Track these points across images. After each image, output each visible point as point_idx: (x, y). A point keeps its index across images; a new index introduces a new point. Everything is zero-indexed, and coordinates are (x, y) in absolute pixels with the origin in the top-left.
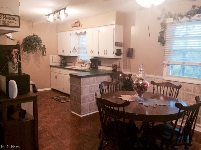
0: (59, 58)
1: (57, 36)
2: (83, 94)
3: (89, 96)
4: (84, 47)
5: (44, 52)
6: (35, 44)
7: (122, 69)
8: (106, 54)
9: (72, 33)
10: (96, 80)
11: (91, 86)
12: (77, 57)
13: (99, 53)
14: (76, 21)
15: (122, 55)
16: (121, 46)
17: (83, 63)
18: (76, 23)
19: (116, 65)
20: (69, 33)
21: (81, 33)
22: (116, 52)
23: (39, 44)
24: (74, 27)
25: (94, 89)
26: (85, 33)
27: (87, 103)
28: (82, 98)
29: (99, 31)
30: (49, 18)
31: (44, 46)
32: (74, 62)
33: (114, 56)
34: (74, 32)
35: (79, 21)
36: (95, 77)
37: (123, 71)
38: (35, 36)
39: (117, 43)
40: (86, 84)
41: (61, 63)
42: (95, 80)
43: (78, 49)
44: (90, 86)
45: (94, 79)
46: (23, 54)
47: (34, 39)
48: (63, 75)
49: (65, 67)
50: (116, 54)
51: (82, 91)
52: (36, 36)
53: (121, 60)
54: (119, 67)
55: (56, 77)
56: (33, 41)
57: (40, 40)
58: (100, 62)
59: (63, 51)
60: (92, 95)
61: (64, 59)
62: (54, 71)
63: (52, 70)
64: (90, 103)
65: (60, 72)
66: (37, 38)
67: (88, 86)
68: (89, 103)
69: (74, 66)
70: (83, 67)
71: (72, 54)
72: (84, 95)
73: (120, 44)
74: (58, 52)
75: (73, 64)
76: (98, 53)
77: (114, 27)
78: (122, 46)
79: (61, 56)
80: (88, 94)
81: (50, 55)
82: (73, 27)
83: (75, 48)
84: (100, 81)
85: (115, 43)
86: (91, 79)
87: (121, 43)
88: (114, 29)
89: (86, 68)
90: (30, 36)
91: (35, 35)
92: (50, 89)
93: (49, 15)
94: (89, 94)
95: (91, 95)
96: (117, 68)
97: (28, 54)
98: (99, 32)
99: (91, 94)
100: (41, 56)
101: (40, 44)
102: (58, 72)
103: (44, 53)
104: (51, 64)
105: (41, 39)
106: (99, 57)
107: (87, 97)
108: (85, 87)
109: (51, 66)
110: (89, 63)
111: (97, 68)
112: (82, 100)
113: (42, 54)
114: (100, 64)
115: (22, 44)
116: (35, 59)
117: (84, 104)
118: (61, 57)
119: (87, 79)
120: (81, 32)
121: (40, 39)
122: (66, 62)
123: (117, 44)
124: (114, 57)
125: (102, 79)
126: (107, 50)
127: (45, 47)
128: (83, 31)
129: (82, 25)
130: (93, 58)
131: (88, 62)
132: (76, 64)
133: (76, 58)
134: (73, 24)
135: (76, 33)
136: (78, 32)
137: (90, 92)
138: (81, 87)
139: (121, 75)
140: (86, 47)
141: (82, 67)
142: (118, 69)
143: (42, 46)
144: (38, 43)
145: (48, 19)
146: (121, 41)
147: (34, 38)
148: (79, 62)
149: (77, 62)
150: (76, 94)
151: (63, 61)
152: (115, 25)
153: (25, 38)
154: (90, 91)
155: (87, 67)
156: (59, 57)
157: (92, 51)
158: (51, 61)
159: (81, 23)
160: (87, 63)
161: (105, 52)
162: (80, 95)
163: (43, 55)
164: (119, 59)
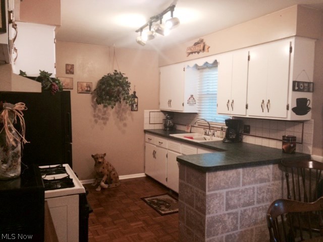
0: (162, 117)
1: (160, 73)
2: (209, 213)
3: (226, 219)
4: (212, 94)
5: (135, 105)
6: (116, 89)
7: (310, 148)
8: (265, 109)
9: (188, 66)
10: (243, 178)
11: (231, 192)
12: (196, 114)
13: (247, 108)
14: (197, 41)
15: (310, 113)
16: (309, 91)
17: (210, 128)
18: (196, 44)
19: (294, 138)
20: (182, 65)
21: (207, 66)
22: (295, 106)
23: (124, 89)
24: (192, 53)
25: (239, 199)
26: (216, 63)
27: (219, 236)
28: (206, 223)
29: (249, 57)
30: (141, 35)
31: (135, 92)
32: (190, 125)
33: (290, 116)
34: (192, 64)
35: (202, 41)
36: (241, 170)
37: (313, 153)
38: (118, 74)
39: (299, 83)
40: (218, 188)
41: (165, 126)
42: (241, 176)
43: (199, 97)
44: (227, 193)
45: (238, 174)
46: (97, 109)
47: (115, 80)
48: (166, 151)
49: (171, 135)
50: (294, 110)
51: (207, 206)
52: (121, 74)
53: (305, 125)
54: (302, 143)
55: (154, 153)
56: (113, 84)
57: (127, 82)
58: (249, 126)
59: (170, 102)
60: (232, 217)
61: (171, 118)
62: (151, 142)
63: (147, 140)
64: (228, 236)
65: (162, 145)
66: (120, 78)
67: (224, 192)
68: (224, 235)
69: (190, 132)
70: (208, 135)
71: (187, 109)
72: (211, 215)
73: (306, 85)
74: (159, 104)
75: (188, 129)
76: (245, 107)
77: (291, 43)
78: (311, 89)
79: (164, 112)
80: (223, 211)
81: (145, 111)
82: (189, 54)
83: (192, 96)
84: (252, 179)
85: (294, 82)
86: (231, 173)
87: (309, 83)
88: (291, 48)
89: (215, 139)
90: (108, 74)
91: (118, 72)
92: (142, 175)
93: (141, 29)
94: (226, 212)
95: (229, 214)
96: (295, 146)
97: (105, 109)
98: (249, 59)
99: (230, 211)
100: (129, 112)
101: (126, 89)
102: (158, 144)
103: (135, 107)
104: (147, 127)
105: (129, 80)
106: (247, 116)
107: (220, 220)
108: (216, 194)
109: (146, 131)
110: (222, 129)
111: (242, 139)
112: (206, 228)
113: (130, 108)
114: (247, 132)
115: (95, 90)
116: (118, 117)
117: (211, 238)
118: (165, 114)
119: (220, 174)
120: (207, 63)
121: (127, 80)
122: (174, 124)
123: (297, 86)
124: (289, 119)
125: (257, 175)
126: (269, 101)
127: (137, 95)
128: (210, 61)
129: (209, 47)
130: (231, 118)
131: (220, 127)
132: (193, 129)
133: (194, 117)
134: (190, 48)
135: (196, 66)
136: (201, 63)
137: (228, 207)
138: (204, 195)
139: (311, 165)
140: (216, 94)
141: (206, 137)
142: (298, 146)
143: (131, 93)
144: (123, 87)
145: (139, 39)
146: (308, 77)
147: (115, 78)
148: (200, 126)
149: (196, 125)
150: (191, 208)
151: (170, 122)
152: (293, 40)
153: (101, 78)
154: (227, 204)
155: (218, 137)
156: (161, 113)
157: (230, 104)
158: (146, 121)
159: (208, 44)
160: (218, 128)
161: (265, 105)
162: (202, 215)
163: (132, 110)
164: (302, 122)
